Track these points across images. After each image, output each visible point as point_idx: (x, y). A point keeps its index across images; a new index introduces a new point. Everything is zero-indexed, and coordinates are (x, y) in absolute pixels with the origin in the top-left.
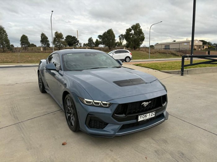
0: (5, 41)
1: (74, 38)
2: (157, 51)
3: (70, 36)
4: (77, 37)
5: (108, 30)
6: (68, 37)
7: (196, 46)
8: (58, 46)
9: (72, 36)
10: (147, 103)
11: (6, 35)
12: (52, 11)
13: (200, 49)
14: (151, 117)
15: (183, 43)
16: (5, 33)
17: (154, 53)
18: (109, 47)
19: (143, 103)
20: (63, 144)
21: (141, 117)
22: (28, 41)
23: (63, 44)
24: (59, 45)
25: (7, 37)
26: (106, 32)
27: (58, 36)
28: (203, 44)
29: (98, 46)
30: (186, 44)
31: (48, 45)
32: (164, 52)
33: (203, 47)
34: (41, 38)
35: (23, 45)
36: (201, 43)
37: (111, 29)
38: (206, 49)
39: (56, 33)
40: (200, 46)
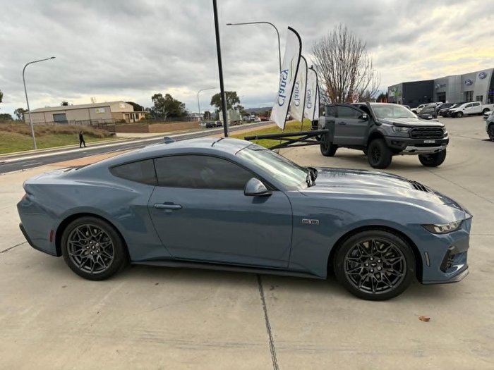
2: (48, 130)
7: (124, 115)
13: (132, 121)
15: (96, 109)
17: (41, 134)
28: (135, 110)
30: (102, 110)
32: (66, 130)
33: (137, 117)
36: (131, 109)
38: (142, 119)
40: (131, 113)
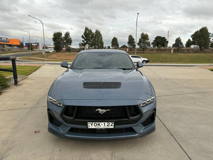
0: (100, 43)
1: (164, 39)
3: (160, 37)
4: (166, 38)
5: (201, 28)
6: (158, 38)
8: (142, 47)
9: (162, 37)
10: (104, 111)
11: (102, 38)
12: (138, 14)
14: (106, 127)
16: (101, 36)
18: (200, 48)
19: (97, 110)
20: (35, 132)
21: (92, 125)
22: (117, 42)
23: (147, 45)
24: (144, 46)
25: (102, 40)
26: (198, 31)
27: (144, 37)
29: (189, 47)
31: (134, 46)
34: (129, 40)
35: (113, 46)
37: (206, 27)
39: (142, 34)
